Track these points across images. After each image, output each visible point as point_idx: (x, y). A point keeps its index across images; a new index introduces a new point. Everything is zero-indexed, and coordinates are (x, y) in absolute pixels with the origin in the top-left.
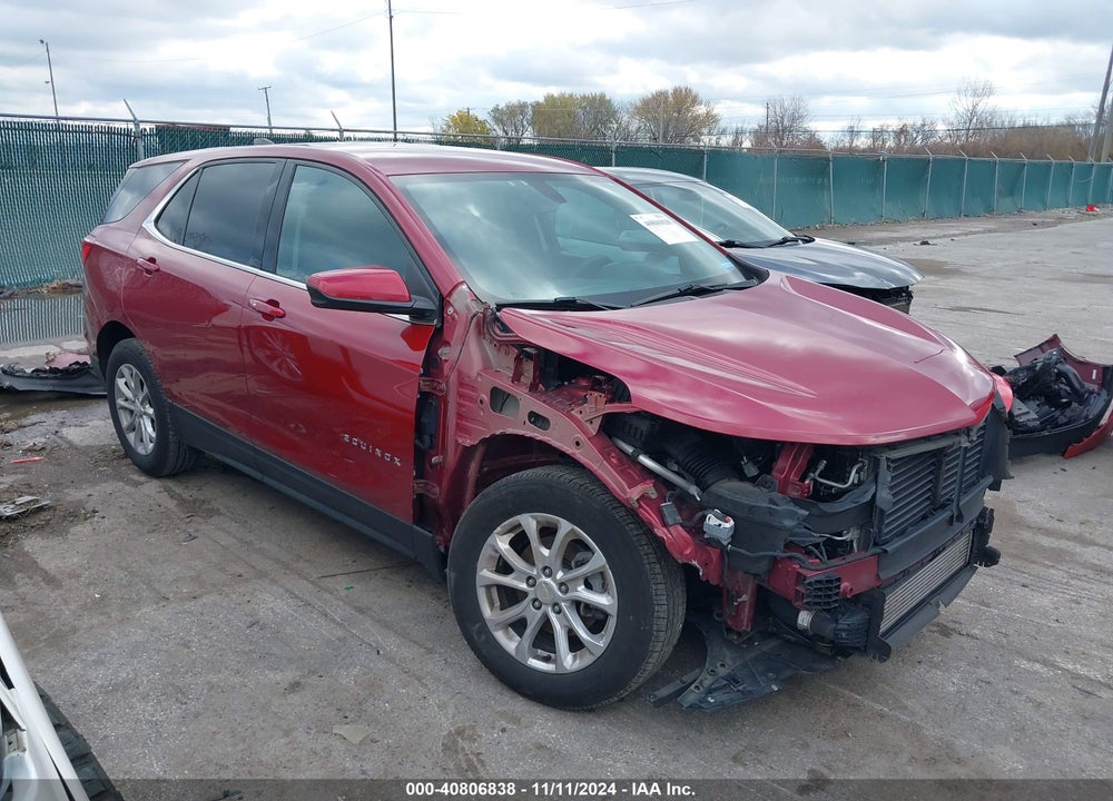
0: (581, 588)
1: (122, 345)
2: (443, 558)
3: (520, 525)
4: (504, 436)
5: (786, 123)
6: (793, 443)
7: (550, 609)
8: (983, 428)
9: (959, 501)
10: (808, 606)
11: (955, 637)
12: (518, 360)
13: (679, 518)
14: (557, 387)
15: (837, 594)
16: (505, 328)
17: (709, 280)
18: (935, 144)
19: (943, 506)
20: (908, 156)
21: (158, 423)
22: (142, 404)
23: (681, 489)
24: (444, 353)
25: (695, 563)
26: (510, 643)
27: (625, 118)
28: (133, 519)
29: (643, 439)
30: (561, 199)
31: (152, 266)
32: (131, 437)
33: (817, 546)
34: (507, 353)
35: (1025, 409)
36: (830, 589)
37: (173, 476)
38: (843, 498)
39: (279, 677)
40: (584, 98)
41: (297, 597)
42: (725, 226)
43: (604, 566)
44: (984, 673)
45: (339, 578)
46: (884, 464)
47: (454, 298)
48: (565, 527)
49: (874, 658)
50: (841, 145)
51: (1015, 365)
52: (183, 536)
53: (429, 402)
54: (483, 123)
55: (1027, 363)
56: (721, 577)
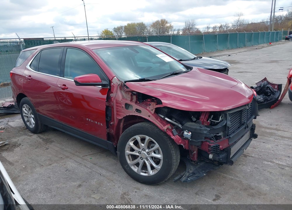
0: (153, 153)
1: (24, 99)
2: (116, 149)
3: (135, 138)
4: (130, 116)
5: (191, 27)
6: (204, 112)
7: (145, 159)
8: (251, 103)
9: (247, 123)
10: (211, 153)
11: (248, 157)
12: (132, 96)
13: (177, 133)
14: (142, 102)
15: (219, 149)
16: (127, 88)
17: (178, 71)
18: (229, 30)
19: (243, 124)
20: (223, 33)
21: (35, 119)
22: (30, 114)
23: (177, 125)
24: (112, 95)
25: (182, 144)
26: (135, 169)
27: (149, 28)
28: (31, 145)
29: (166, 114)
30: (138, 52)
31: (30, 78)
32: (28, 123)
33: (212, 137)
34: (128, 94)
35: (259, 97)
36: (217, 148)
37: (40, 133)
38: (218, 125)
39: (75, 183)
40: (138, 24)
41: (77, 162)
42: (179, 55)
43: (158, 147)
44: (256, 166)
45: (88, 156)
46: (228, 115)
47: (113, 81)
48: (147, 138)
49: (229, 164)
50: (205, 32)
51: (256, 86)
52: (45, 149)
53: (109, 108)
54: (111, 32)
55: (259, 85)
56: (189, 147)
